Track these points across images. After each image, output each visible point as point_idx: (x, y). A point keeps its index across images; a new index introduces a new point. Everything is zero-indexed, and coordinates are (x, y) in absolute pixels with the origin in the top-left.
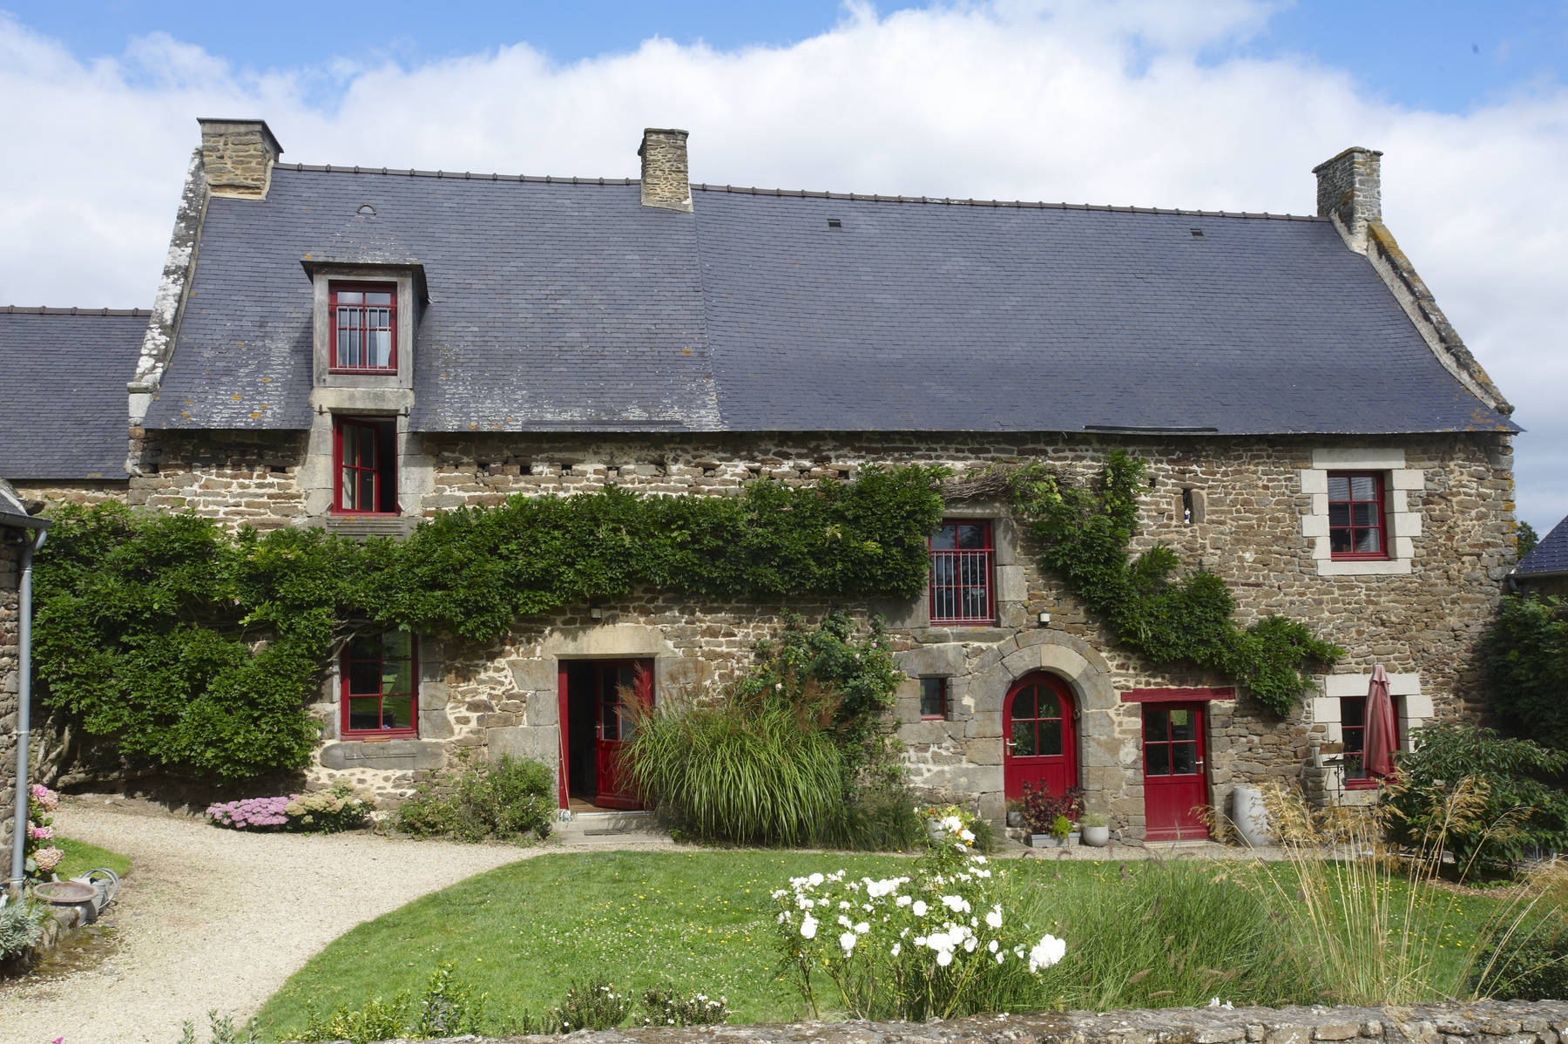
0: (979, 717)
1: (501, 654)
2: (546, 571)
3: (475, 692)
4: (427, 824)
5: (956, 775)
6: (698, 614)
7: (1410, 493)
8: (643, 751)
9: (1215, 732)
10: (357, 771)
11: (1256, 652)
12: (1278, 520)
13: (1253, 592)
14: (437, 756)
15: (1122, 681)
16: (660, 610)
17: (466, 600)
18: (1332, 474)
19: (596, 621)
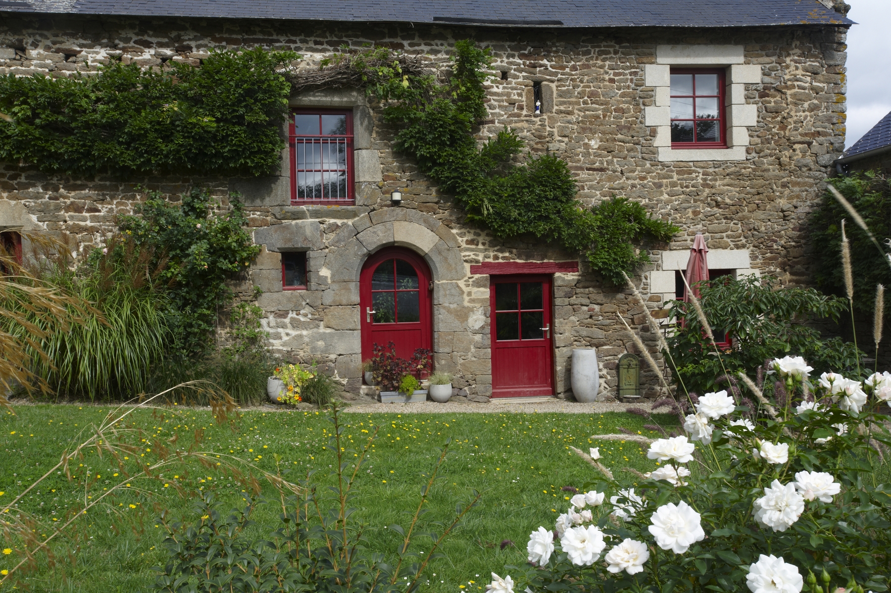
0: (335, 287)
5: (314, 339)
6: (62, 190)
7: (747, 86)
9: (558, 301)
11: (591, 227)
12: (623, 111)
13: (597, 176)
15: (472, 255)
16: (26, 186)
18: (675, 70)
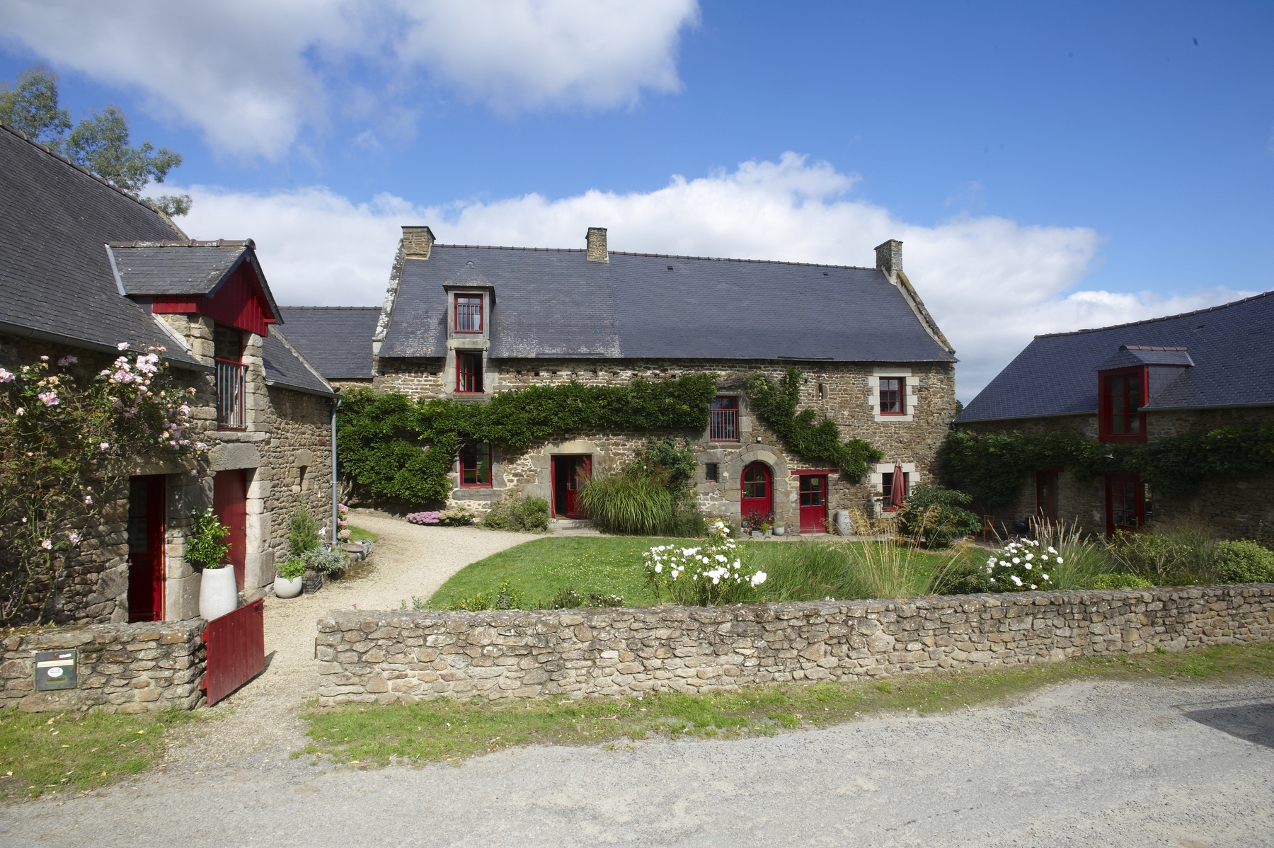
0: (730, 481)
1: (526, 453)
2: (545, 417)
3: (516, 469)
4: (496, 524)
5: (720, 505)
6: (610, 436)
7: (913, 387)
8: (587, 494)
9: (830, 488)
10: (467, 501)
11: (848, 454)
12: (858, 398)
13: (847, 428)
14: (500, 495)
15: (791, 466)
16: (594, 435)
17: (512, 430)
18: (881, 378)
19: (567, 439)
